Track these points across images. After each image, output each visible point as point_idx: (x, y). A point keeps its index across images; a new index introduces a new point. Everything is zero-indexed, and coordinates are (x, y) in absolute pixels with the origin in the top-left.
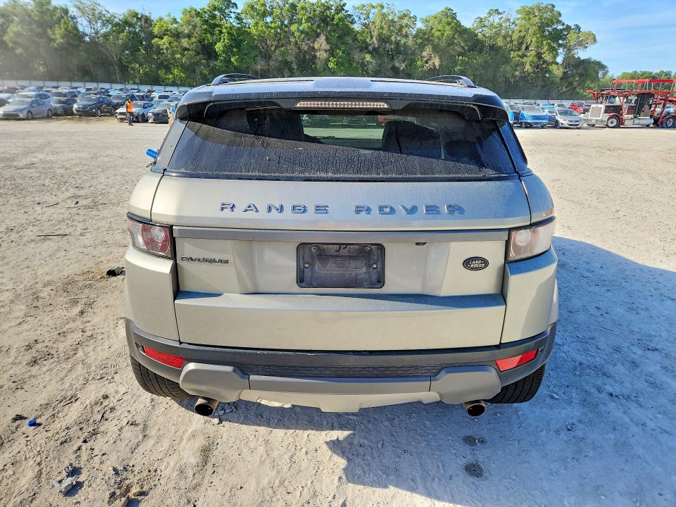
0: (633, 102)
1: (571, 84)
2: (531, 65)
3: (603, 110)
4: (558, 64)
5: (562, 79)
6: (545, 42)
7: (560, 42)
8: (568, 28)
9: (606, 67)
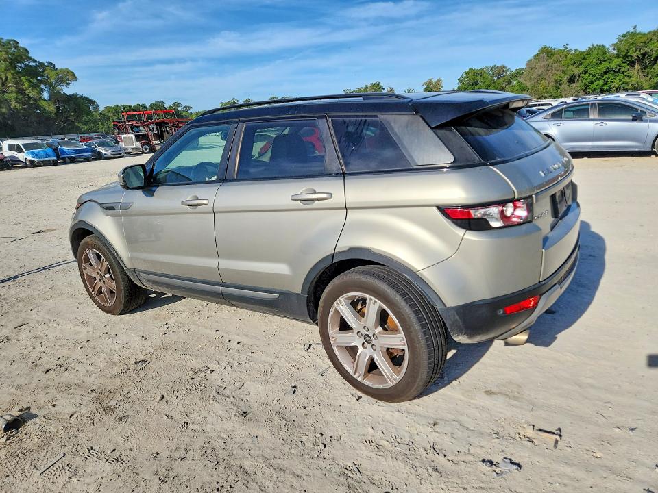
0: (155, 129)
1: (67, 119)
2: (17, 102)
3: (134, 139)
4: (45, 100)
5: (56, 114)
6: (23, 78)
7: (39, 78)
8: (41, 64)
9: (95, 101)
